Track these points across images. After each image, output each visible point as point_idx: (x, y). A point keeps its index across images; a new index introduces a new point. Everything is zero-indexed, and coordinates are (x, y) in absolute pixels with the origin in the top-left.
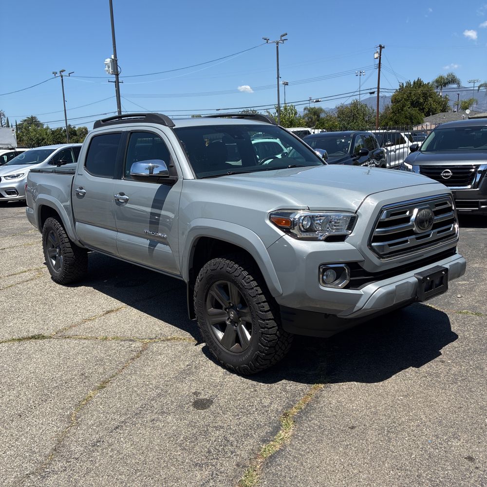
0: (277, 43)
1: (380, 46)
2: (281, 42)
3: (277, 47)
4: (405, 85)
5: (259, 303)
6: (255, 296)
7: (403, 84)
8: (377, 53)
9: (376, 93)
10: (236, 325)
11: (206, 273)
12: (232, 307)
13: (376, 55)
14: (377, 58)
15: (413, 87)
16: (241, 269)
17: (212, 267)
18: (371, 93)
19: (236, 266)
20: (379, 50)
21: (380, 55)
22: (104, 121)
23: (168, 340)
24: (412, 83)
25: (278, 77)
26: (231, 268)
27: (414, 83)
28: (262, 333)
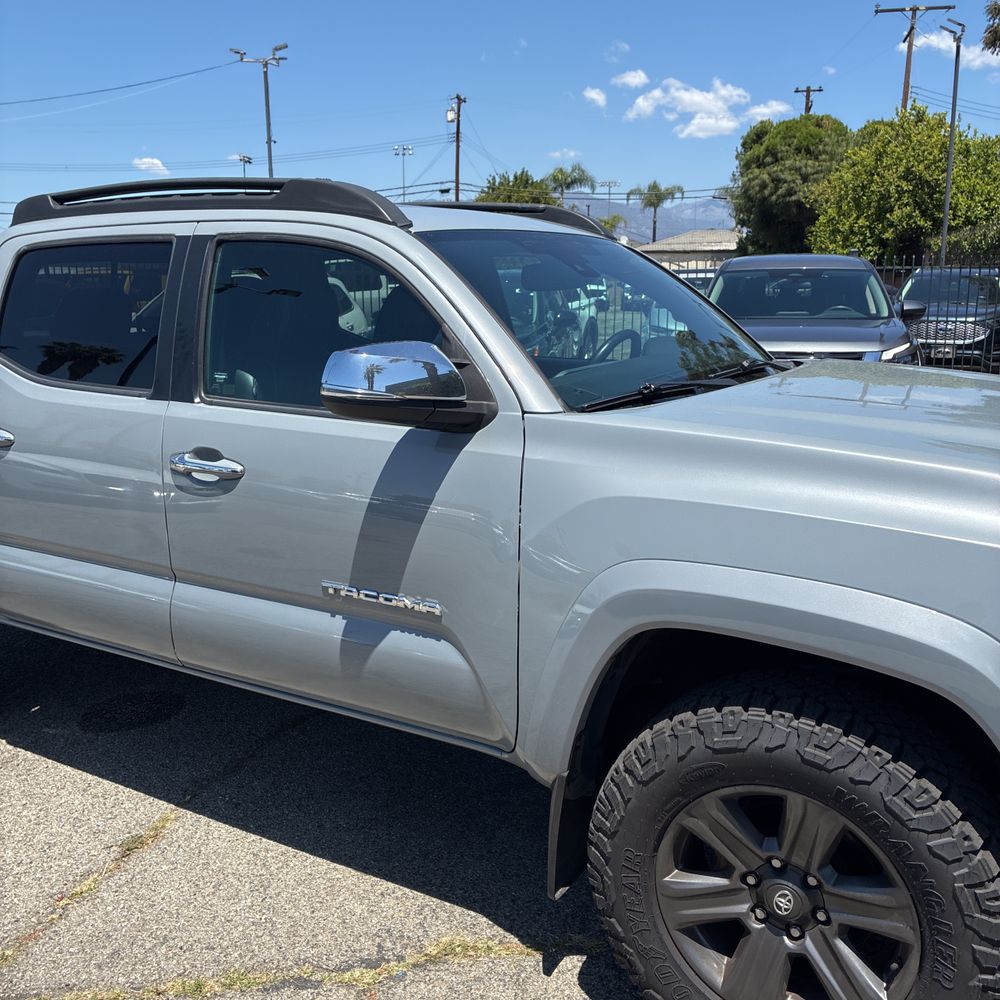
0: (266, 65)
1: (458, 97)
2: (274, 62)
3: (266, 73)
4: (498, 180)
5: (981, 885)
6: (959, 860)
7: (494, 178)
8: (452, 109)
9: (453, 192)
10: (795, 933)
11: (681, 759)
12: (780, 873)
13: (451, 116)
14: (452, 121)
15: (513, 186)
16: (878, 754)
17: (719, 740)
18: (443, 191)
19: (855, 742)
20: (455, 106)
21: (459, 116)
22: (60, 199)
23: (433, 960)
24: (512, 178)
25: (269, 141)
26: (826, 750)
27: (516, 178)
28: (985, 989)
